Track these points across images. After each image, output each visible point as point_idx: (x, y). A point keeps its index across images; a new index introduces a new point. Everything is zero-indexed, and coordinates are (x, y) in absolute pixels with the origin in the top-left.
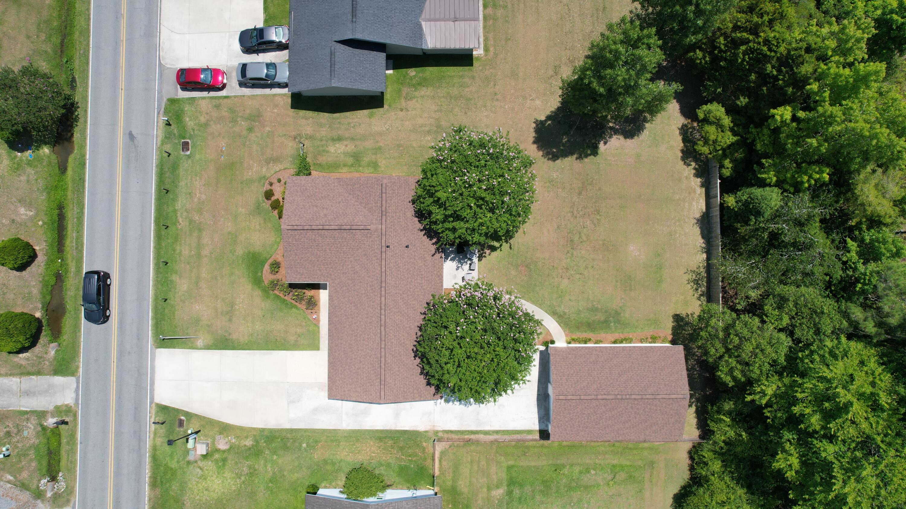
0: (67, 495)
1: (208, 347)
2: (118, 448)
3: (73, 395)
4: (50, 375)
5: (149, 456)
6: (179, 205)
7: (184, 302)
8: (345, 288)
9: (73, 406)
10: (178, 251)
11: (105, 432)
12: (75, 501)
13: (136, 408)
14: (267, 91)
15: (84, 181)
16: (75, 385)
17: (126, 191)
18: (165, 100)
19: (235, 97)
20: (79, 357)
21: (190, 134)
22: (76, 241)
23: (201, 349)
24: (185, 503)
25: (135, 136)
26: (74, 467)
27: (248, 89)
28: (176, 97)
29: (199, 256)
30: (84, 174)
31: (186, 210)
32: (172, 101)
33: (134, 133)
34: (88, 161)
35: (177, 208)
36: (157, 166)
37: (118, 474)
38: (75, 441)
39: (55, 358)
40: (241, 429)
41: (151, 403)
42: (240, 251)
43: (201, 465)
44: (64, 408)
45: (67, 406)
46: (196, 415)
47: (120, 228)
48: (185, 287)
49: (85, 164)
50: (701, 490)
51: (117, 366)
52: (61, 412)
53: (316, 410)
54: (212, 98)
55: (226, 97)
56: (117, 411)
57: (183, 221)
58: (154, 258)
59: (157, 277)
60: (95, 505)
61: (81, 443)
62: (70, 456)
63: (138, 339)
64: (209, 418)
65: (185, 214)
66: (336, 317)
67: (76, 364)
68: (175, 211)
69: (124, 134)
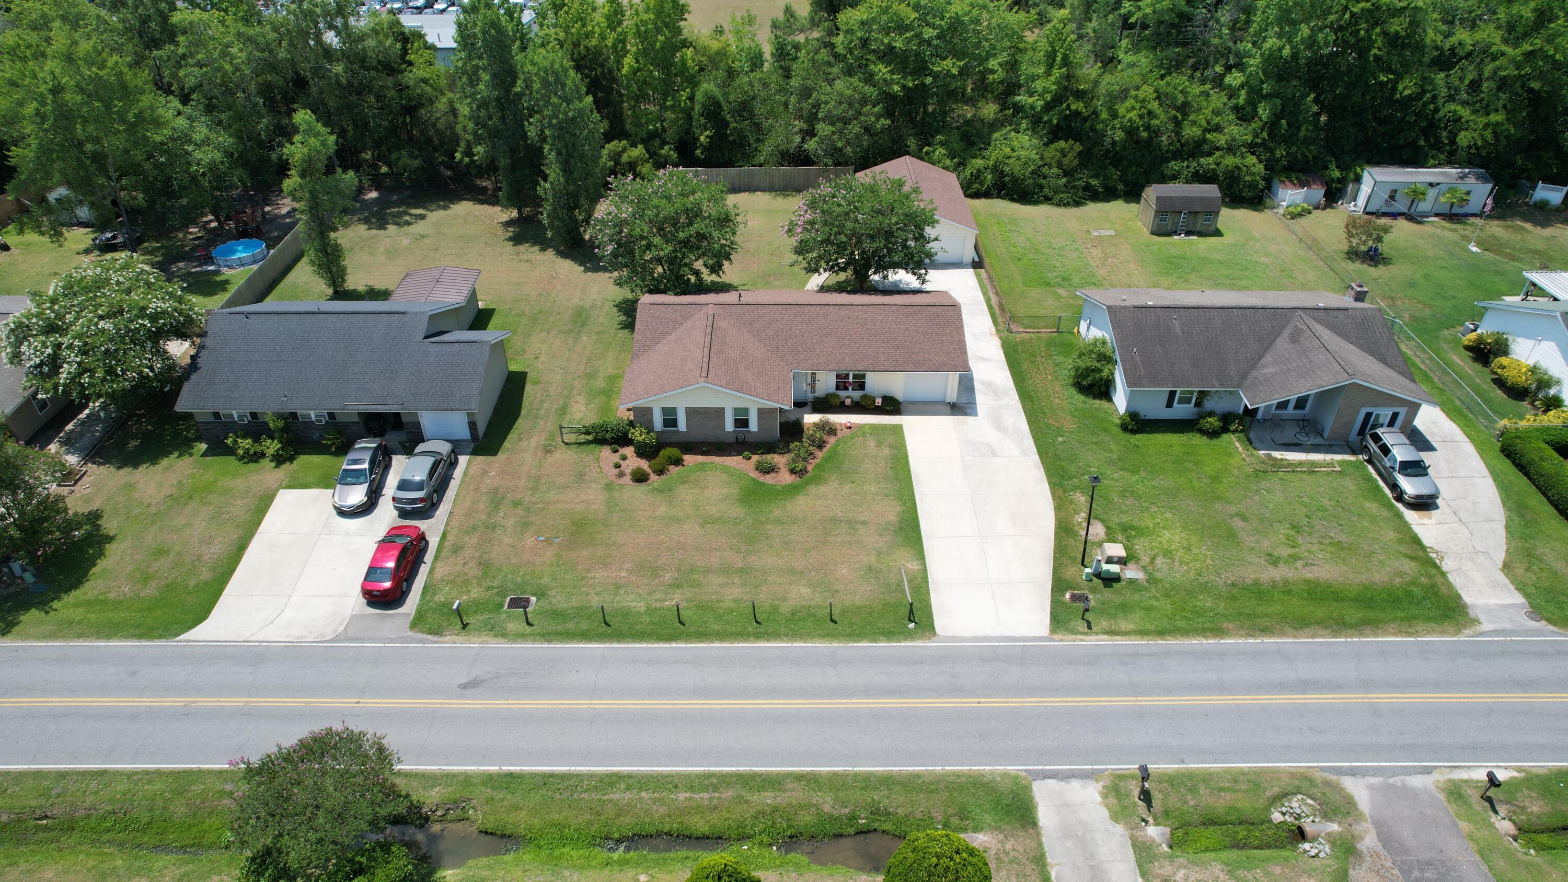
0: (1316, 786)
1: (920, 555)
2: (1166, 690)
3: (1075, 784)
4: (1038, 834)
5: (1162, 640)
6: (641, 607)
7: (837, 591)
8: (799, 348)
9: (1101, 783)
10: (733, 605)
11: (1141, 714)
12: (1322, 769)
13: (1071, 663)
14: (454, 485)
15: (552, 775)
16: (1051, 783)
17: (593, 692)
18: (410, 633)
19: (447, 524)
20: (981, 775)
21: (497, 594)
23: (925, 565)
24: (1229, 582)
25: (471, 678)
26: (1243, 774)
27: (441, 506)
28: (411, 617)
30: (533, 775)
31: (650, 594)
32: (419, 622)
33: (464, 680)
34: (504, 768)
35: (643, 609)
36: (549, 642)
37: (1222, 688)
38: (1183, 775)
39: (995, 828)
40: (1058, 508)
41: (1052, 640)
42: (737, 511)
43: (1148, 560)
44: (1112, 800)
45: (1105, 796)
46: (1055, 573)
47: (676, 699)
48: (805, 591)
49: (511, 775)
51: (986, 696)
52: (1124, 808)
54: (436, 558)
55: (444, 536)
56: (1085, 694)
57: (672, 600)
58: (747, 641)
59: (786, 635)
60: (1310, 728)
61: (1183, 762)
62: (1221, 784)
63: (921, 663)
64: (1055, 553)
65: (658, 596)
66: (844, 359)
67: (998, 779)
68: (650, 611)
69: (462, 697)
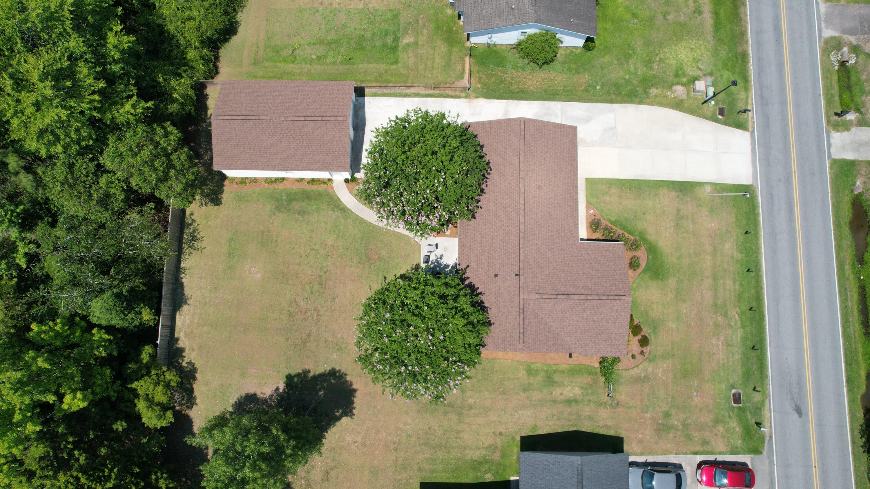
0: (827, 48)
1: (699, 184)
2: (783, 90)
3: (832, 141)
4: (858, 161)
5: (751, 82)
6: (740, 333)
7: (727, 230)
8: (562, 234)
9: (832, 131)
10: (737, 283)
11: (797, 105)
12: (819, 42)
13: (768, 126)
14: (651, 459)
15: (846, 362)
16: (832, 150)
17: (799, 349)
18: (765, 453)
19: (686, 454)
20: (831, 178)
21: (733, 412)
22: (847, 296)
23: (707, 183)
24: (712, 38)
25: (794, 412)
26: (824, 73)
27: (671, 462)
28: (753, 456)
29: (715, 278)
30: (847, 370)
31: (732, 328)
32: (756, 451)
33: (796, 415)
34: (845, 384)
35: (742, 330)
36: (767, 377)
37: (781, 66)
38: (826, 97)
39: (855, 177)
40: (661, 105)
41: (753, 132)
42: (672, 282)
43: (699, 72)
44: (840, 128)
45: (838, 131)
46: (707, 119)
47: (801, 309)
48: (728, 246)
49: (848, 381)
50: (209, 33)
51: (791, 168)
52: (843, 125)
53: (588, 120)
54: (712, 453)
55: (696, 453)
56: (787, 124)
57: (734, 315)
58: (761, 277)
59: (757, 257)
60: (800, 38)
61: (820, 95)
62: (829, 84)
63: (771, 194)
64: (694, 115)
65: (732, 323)
66: (570, 206)
67: (833, 171)
68: (743, 327)
69: (807, 414)
